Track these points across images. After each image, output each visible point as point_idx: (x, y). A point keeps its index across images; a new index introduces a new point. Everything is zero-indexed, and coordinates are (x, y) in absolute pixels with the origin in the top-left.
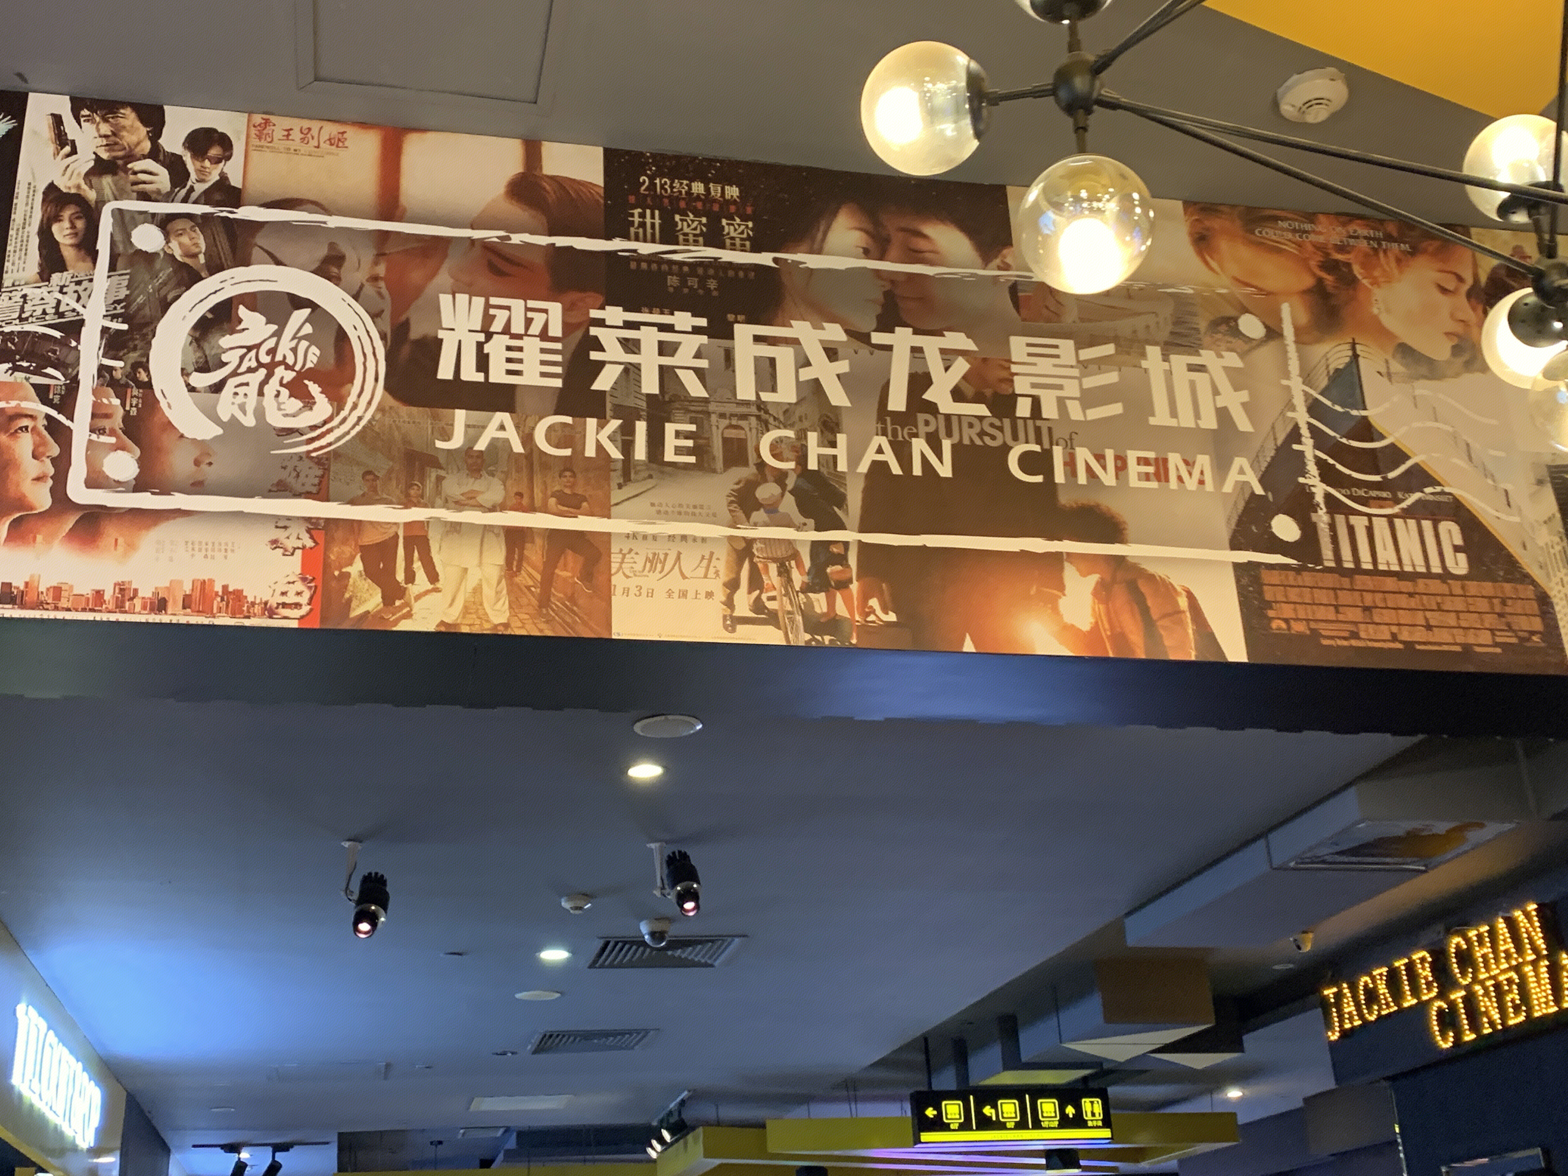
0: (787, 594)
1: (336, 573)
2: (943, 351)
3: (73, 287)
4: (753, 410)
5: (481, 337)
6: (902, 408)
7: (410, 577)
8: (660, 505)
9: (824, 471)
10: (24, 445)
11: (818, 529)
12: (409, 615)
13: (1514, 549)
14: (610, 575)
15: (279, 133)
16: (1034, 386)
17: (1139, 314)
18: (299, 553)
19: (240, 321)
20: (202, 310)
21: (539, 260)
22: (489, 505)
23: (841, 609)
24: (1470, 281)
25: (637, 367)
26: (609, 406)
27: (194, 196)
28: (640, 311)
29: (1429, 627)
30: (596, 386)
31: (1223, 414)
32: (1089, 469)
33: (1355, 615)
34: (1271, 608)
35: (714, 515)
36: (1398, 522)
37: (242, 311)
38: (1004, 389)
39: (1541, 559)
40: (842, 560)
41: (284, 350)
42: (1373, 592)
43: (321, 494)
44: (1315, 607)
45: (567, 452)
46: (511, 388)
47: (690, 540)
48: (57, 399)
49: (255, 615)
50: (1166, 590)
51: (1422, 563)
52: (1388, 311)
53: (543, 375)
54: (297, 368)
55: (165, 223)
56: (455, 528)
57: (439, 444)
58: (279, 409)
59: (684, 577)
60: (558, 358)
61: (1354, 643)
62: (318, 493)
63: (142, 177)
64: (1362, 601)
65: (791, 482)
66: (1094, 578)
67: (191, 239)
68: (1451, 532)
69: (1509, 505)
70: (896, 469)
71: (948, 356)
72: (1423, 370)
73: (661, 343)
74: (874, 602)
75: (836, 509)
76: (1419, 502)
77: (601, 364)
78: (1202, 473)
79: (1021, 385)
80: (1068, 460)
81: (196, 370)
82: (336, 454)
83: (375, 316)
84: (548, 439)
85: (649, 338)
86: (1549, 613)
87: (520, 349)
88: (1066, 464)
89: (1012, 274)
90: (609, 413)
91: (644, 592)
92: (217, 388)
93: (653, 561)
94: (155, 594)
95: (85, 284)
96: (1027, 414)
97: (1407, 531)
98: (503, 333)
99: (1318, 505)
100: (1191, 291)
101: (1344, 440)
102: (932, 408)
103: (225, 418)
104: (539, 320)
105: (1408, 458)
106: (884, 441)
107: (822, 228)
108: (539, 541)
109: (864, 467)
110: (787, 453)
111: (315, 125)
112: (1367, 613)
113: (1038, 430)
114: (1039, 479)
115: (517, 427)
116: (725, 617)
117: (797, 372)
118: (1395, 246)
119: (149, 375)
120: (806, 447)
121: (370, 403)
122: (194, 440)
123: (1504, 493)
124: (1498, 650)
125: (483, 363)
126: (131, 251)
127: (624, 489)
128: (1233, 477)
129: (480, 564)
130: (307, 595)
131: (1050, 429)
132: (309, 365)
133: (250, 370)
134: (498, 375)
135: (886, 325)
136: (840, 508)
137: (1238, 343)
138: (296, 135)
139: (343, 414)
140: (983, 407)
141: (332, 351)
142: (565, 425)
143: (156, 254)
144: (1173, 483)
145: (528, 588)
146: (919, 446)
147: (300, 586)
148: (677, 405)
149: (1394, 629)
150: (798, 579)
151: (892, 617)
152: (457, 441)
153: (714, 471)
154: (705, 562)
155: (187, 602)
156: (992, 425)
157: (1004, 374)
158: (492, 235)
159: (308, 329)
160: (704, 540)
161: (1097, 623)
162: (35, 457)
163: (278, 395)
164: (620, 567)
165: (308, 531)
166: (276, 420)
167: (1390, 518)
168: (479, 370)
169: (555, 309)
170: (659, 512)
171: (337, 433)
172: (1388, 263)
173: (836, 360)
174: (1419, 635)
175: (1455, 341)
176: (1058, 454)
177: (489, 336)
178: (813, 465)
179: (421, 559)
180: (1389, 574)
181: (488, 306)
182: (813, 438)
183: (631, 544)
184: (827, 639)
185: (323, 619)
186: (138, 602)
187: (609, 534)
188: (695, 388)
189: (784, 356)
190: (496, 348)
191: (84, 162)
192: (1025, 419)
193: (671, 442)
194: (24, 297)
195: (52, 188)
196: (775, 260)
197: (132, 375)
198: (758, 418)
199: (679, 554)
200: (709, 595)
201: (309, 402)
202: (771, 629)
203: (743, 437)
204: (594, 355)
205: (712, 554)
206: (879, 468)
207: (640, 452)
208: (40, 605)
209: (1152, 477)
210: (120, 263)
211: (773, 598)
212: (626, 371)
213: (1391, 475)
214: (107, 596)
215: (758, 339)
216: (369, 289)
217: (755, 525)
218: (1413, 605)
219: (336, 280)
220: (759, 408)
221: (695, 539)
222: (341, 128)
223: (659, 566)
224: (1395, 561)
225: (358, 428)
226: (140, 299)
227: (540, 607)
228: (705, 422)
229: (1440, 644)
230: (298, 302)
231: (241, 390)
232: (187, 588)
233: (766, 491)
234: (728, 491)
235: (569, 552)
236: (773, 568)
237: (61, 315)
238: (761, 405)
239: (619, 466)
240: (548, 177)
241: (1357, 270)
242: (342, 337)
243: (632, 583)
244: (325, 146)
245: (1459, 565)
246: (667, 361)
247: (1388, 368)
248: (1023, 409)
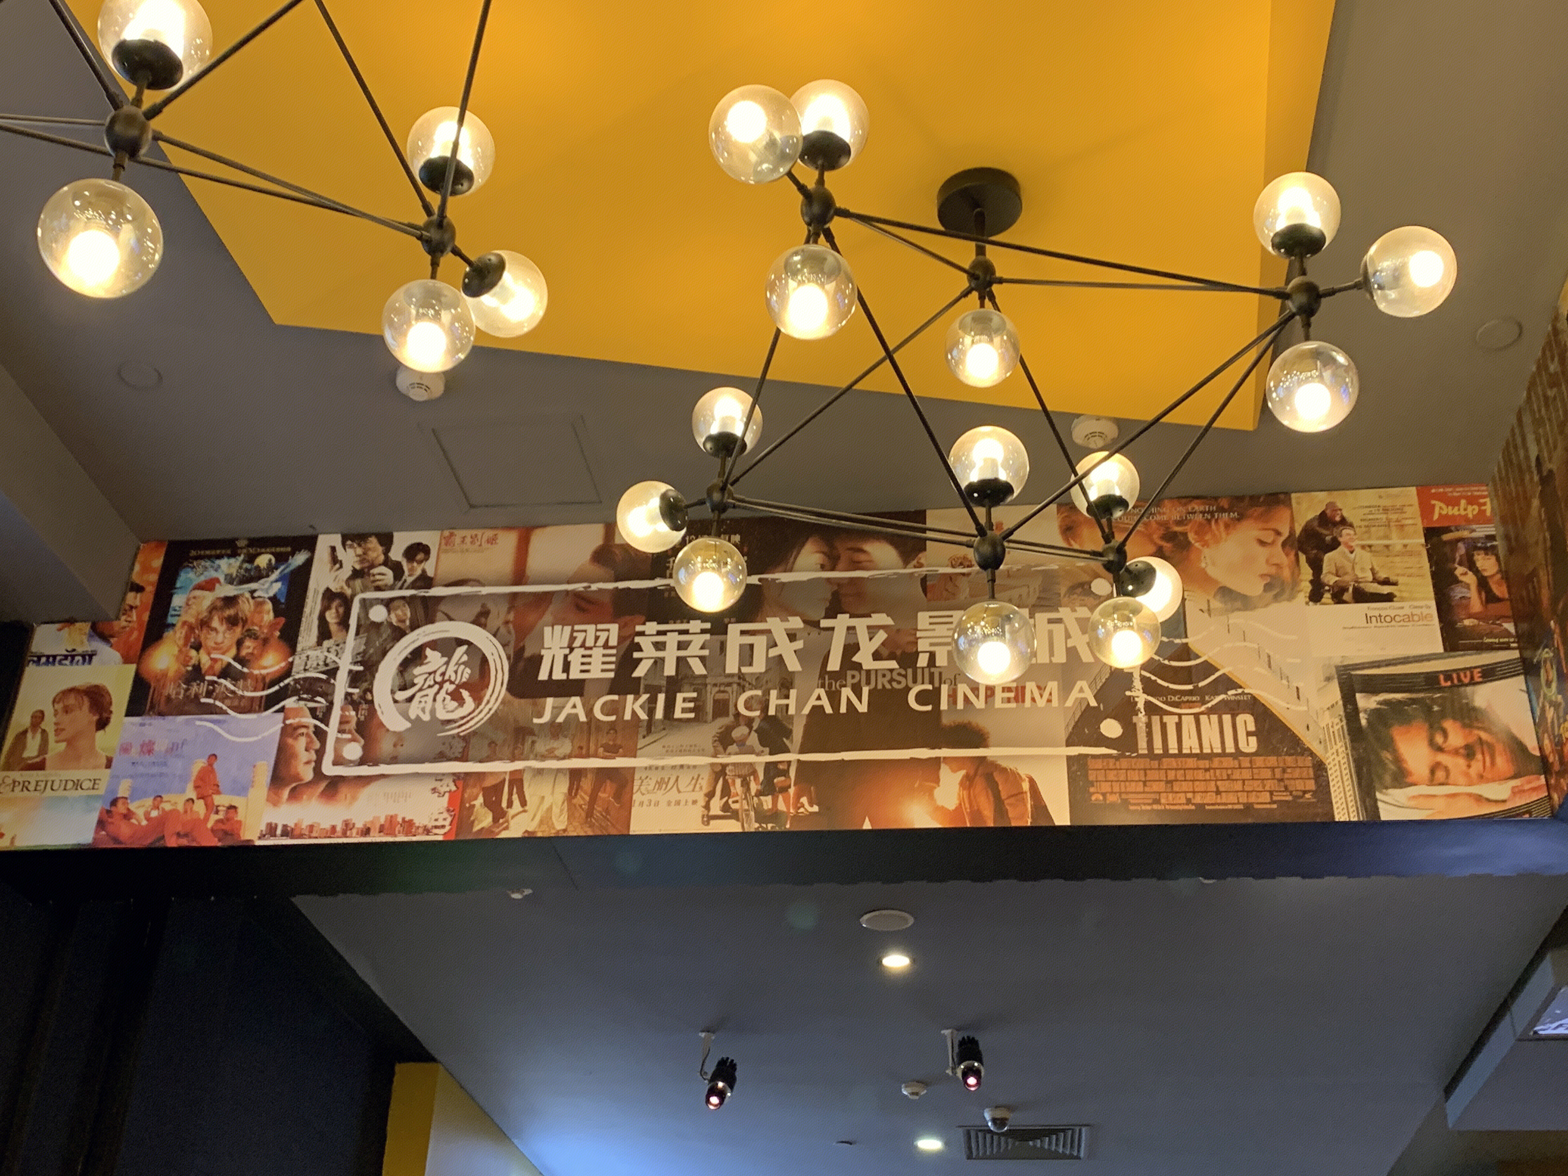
0: (746, 798)
1: (467, 805)
2: (869, 627)
3: (335, 648)
4: (736, 679)
5: (567, 651)
6: (837, 668)
7: (510, 804)
8: (669, 747)
9: (779, 715)
10: (302, 742)
11: (771, 754)
12: (507, 828)
13: (1298, 730)
14: (632, 794)
15: (458, 540)
16: (932, 645)
17: (1015, 587)
18: (447, 795)
19: (426, 657)
20: (406, 653)
21: (607, 599)
22: (562, 756)
23: (781, 806)
24: (1286, 534)
25: (663, 660)
26: (642, 686)
27: (406, 585)
28: (667, 623)
29: (1218, 792)
30: (635, 674)
31: (1072, 652)
32: (966, 698)
33: (1161, 787)
34: (1093, 786)
35: (703, 750)
36: (1203, 719)
37: (428, 652)
38: (910, 649)
39: (1321, 737)
40: (785, 773)
41: (450, 673)
42: (1176, 769)
43: (463, 758)
44: (1127, 783)
45: (613, 718)
46: (582, 681)
47: (685, 768)
48: (320, 715)
49: (419, 834)
50: (1013, 777)
51: (1219, 745)
52: (1213, 564)
53: (603, 671)
54: (457, 682)
55: (388, 604)
56: (540, 772)
57: (536, 721)
58: (444, 708)
59: (679, 792)
60: (613, 659)
61: (1155, 807)
62: (462, 756)
63: (378, 577)
64: (1167, 777)
65: (755, 725)
66: (963, 773)
67: (402, 611)
68: (1246, 721)
69: (1298, 698)
70: (829, 710)
71: (872, 630)
72: (1238, 604)
73: (679, 643)
74: (804, 800)
75: (785, 740)
76: (1223, 700)
77: (641, 660)
78: (1051, 694)
79: (922, 645)
80: (951, 693)
81: (400, 690)
82: (474, 733)
83: (504, 646)
84: (602, 712)
85: (672, 640)
86: (1323, 776)
87: (590, 656)
88: (949, 696)
89: (923, 571)
90: (642, 690)
91: (653, 803)
92: (410, 700)
93: (660, 783)
94: (365, 825)
95: (341, 646)
96: (925, 665)
97: (1210, 725)
98: (581, 647)
99: (1139, 710)
100: (1057, 567)
101: (1166, 662)
102: (858, 666)
103: (413, 717)
104: (603, 636)
105: (1217, 670)
106: (822, 692)
107: (794, 553)
108: (590, 776)
109: (806, 710)
110: (755, 706)
111: (479, 532)
112: (1169, 785)
113: (932, 675)
114: (929, 708)
115: (584, 705)
116: (703, 816)
117: (767, 651)
118: (1225, 516)
119: (372, 696)
120: (768, 700)
121: (497, 700)
122: (394, 732)
123: (1295, 690)
124: (1275, 806)
125: (566, 667)
126: (368, 622)
127: (647, 738)
128: (1075, 694)
129: (553, 793)
130: (449, 819)
131: (940, 674)
132: (464, 680)
133: (430, 687)
134: (575, 674)
135: (831, 614)
136: (787, 738)
137: (1090, 600)
138: (468, 540)
139: (481, 707)
140: (894, 662)
141: (478, 672)
142: (613, 701)
143: (381, 624)
144: (1028, 702)
145: (581, 806)
146: (847, 693)
147: (446, 815)
148: (686, 681)
149: (1190, 795)
150: (754, 787)
151: (815, 809)
152: (546, 718)
153: (706, 722)
154: (694, 781)
155: (382, 830)
156: (899, 674)
157: (912, 639)
158: (579, 587)
159: (465, 658)
160: (695, 767)
161: (960, 804)
162: (307, 750)
163: (444, 700)
164: (639, 789)
165: (454, 781)
166: (442, 715)
167: (1197, 716)
168: (563, 672)
169: (614, 628)
170: (667, 751)
171: (476, 720)
172: (1218, 529)
173: (795, 640)
174: (1210, 798)
175: (1268, 580)
176: (945, 689)
177: (572, 650)
178: (772, 712)
179: (517, 793)
180: (1190, 755)
181: (573, 631)
182: (774, 693)
183: (648, 773)
184: (770, 826)
185: (457, 835)
186: (354, 831)
187: (634, 769)
188: (698, 668)
189: (759, 642)
190: (575, 659)
191: (347, 572)
192: (923, 668)
193: (679, 704)
194: (308, 657)
195: (328, 590)
196: (760, 580)
197: (363, 697)
198: (739, 684)
199: (678, 777)
200: (695, 802)
201: (461, 701)
202: (733, 821)
203: (727, 697)
204: (636, 655)
205: (699, 776)
206: (817, 710)
207: (659, 714)
208: (301, 836)
209: (1012, 700)
210: (362, 630)
211: (737, 802)
212: (655, 662)
213: (1201, 684)
214: (339, 829)
215: (743, 633)
216: (503, 630)
217: (730, 754)
218: (1208, 777)
219: (483, 626)
220: (739, 678)
221: (689, 767)
222: (495, 532)
223: (664, 786)
224: (1197, 746)
225: (489, 716)
226: (371, 651)
227: (587, 817)
228: (703, 691)
229: (1226, 804)
230: (460, 642)
231: (423, 700)
232: (382, 821)
233: (739, 732)
234: (714, 733)
235: (608, 782)
236: (738, 782)
237: (326, 665)
238: (741, 676)
239: (645, 724)
240: (618, 545)
241: (1191, 537)
242: (484, 661)
243: (645, 798)
244: (485, 545)
245: (1250, 745)
246: (682, 653)
247: (1209, 606)
248: (923, 661)
